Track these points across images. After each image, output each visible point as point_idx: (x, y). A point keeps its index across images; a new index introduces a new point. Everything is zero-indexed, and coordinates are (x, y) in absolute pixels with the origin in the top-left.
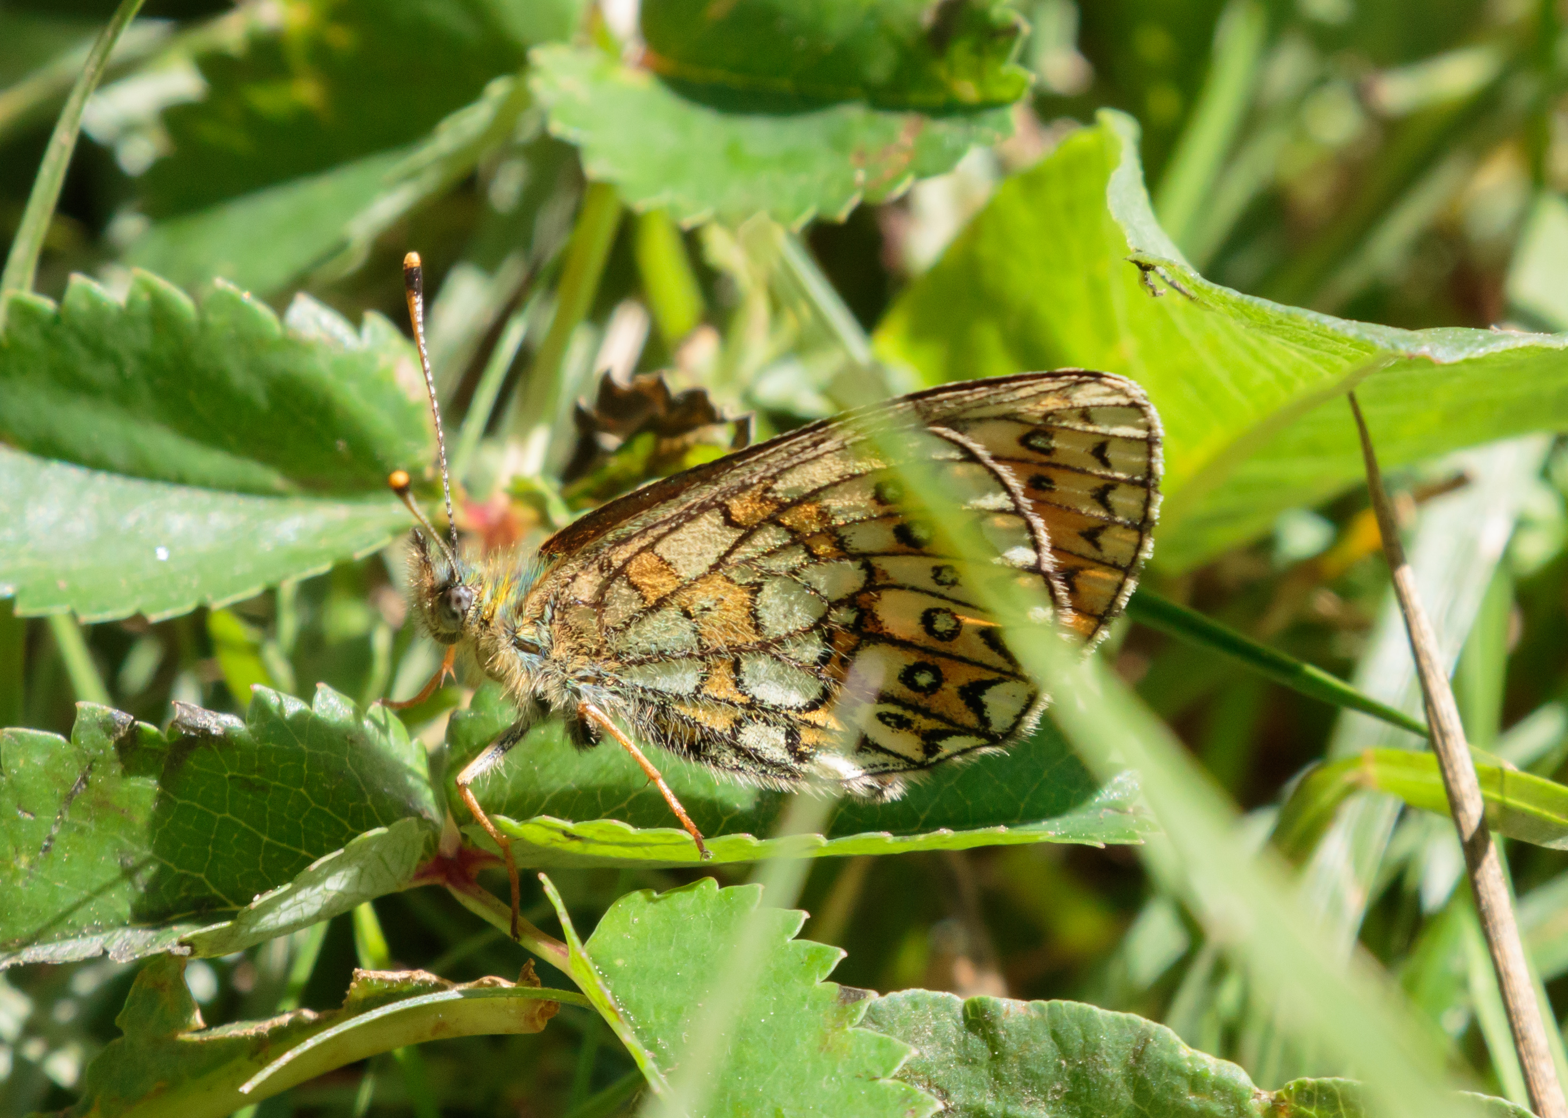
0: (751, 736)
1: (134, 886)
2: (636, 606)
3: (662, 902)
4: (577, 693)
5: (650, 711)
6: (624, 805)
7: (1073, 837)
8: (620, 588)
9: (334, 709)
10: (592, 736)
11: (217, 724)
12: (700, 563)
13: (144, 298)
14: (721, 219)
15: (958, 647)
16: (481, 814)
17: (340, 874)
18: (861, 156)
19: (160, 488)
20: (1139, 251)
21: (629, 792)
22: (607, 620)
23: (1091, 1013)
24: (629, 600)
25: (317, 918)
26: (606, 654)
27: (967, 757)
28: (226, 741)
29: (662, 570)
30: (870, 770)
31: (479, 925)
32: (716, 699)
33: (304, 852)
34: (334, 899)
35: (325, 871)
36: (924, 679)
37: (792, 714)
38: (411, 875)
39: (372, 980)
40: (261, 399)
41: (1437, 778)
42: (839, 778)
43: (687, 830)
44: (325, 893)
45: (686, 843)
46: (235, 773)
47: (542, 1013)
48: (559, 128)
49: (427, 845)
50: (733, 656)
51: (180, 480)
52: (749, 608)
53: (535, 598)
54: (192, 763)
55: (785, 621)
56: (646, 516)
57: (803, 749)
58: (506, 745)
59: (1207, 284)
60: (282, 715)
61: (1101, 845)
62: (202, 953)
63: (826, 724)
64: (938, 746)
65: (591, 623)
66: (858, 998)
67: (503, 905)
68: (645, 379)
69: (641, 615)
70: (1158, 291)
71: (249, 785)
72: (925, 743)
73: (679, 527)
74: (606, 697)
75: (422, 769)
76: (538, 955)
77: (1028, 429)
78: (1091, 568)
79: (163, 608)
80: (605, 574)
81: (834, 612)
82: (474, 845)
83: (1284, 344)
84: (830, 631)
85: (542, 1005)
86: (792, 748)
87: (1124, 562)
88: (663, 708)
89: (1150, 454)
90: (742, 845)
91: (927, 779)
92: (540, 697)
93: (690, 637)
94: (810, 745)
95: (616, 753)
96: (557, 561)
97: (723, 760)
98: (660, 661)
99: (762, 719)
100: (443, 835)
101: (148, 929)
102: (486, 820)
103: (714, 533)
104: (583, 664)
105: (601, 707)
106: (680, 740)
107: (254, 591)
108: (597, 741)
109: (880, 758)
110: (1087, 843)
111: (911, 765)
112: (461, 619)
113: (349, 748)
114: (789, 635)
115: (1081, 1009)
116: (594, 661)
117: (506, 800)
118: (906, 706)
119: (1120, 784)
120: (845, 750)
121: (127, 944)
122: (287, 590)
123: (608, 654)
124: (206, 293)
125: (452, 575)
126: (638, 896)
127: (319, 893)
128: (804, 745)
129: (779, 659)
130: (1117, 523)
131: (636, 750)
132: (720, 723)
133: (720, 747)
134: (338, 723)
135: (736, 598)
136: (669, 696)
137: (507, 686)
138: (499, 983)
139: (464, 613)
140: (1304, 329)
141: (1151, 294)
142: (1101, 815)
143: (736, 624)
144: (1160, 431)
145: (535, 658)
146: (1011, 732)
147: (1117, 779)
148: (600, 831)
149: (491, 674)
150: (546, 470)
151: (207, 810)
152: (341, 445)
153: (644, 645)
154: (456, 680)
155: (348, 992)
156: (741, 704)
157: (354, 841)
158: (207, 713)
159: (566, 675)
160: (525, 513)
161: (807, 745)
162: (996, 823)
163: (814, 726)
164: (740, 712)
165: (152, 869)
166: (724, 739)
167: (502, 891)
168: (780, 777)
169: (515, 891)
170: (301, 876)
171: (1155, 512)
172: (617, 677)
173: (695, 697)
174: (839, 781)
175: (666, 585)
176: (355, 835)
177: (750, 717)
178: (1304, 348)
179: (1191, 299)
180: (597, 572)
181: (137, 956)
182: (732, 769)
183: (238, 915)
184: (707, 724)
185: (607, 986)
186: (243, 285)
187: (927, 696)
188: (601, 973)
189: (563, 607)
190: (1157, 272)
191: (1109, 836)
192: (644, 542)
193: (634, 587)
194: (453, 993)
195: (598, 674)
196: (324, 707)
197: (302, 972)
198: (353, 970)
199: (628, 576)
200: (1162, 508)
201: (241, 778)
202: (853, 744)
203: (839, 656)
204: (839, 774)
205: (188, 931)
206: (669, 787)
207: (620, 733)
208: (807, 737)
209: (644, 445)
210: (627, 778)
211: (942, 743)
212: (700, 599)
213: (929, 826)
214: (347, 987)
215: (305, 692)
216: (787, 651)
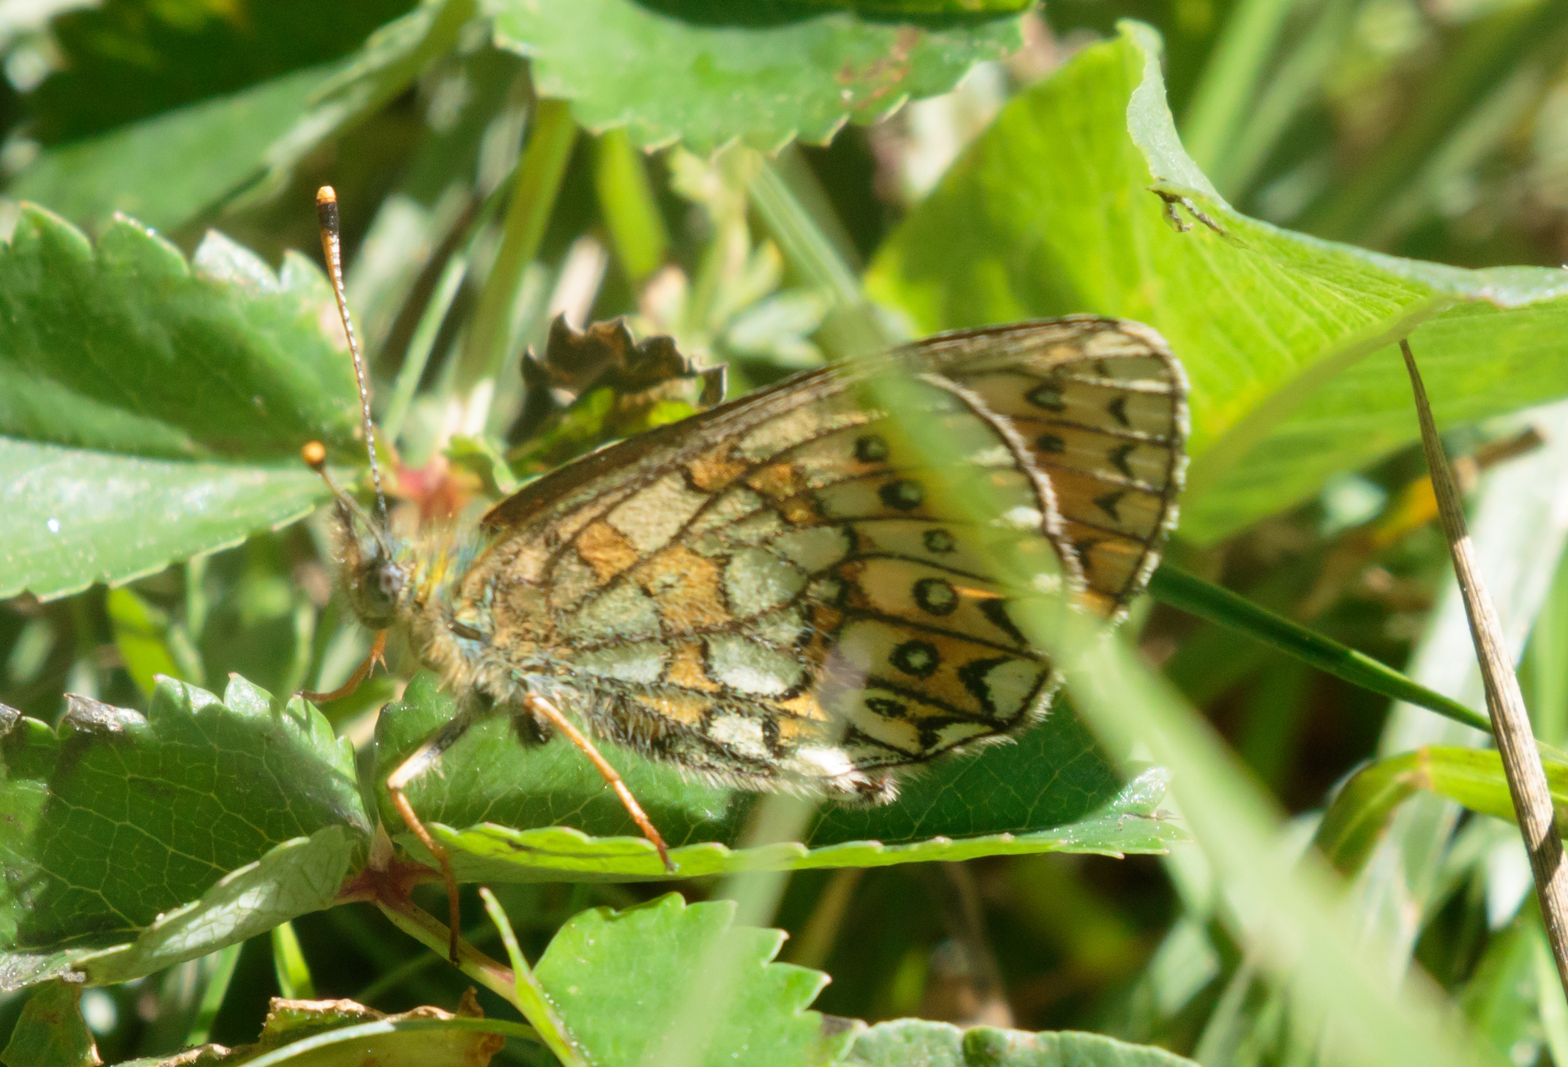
0: (723, 729)
1: (22, 904)
2: (588, 584)
3: (622, 921)
4: (524, 684)
5: (607, 704)
6: (578, 811)
7: (1088, 846)
8: (570, 565)
9: (248, 703)
10: (541, 733)
11: (115, 719)
12: (659, 534)
13: (34, 234)
14: (689, 145)
15: (957, 623)
16: (415, 822)
17: (255, 890)
18: (848, 72)
19: (51, 450)
20: (1163, 180)
21: (584, 797)
22: (556, 601)
23: (1107, 1048)
24: (580, 578)
25: (229, 940)
26: (554, 639)
27: (969, 747)
28: (125, 739)
29: (616, 542)
30: (861, 765)
31: (415, 948)
32: (681, 688)
33: (214, 865)
34: (249, 918)
35: (238, 887)
36: (918, 660)
37: (769, 703)
38: (337, 892)
39: (291, 1011)
40: (166, 349)
41: (1502, 779)
42: (823, 774)
43: (650, 839)
44: (238, 912)
45: (648, 853)
46: (136, 776)
47: (486, 1048)
48: (503, 40)
49: (355, 858)
50: (701, 638)
51: (74, 441)
52: (717, 583)
53: (476, 577)
54: (87, 763)
55: (757, 597)
56: (601, 483)
57: (782, 742)
58: (443, 743)
59: (1239, 217)
60: (189, 710)
61: (1120, 855)
62: (99, 980)
63: (809, 714)
64: (936, 735)
65: (537, 605)
66: (842, 1029)
67: (440, 925)
68: (602, 326)
69: (594, 595)
70: (1185, 225)
71: (151, 788)
72: (921, 733)
73: (634, 494)
74: (557, 689)
75: (348, 770)
76: (479, 981)
77: (1035, 384)
78: (1108, 540)
79: (56, 588)
80: (552, 549)
81: (813, 586)
82: (408, 856)
83: (1328, 286)
84: (810, 608)
85: (484, 1039)
86: (771, 742)
87: (1145, 534)
88: (621, 699)
89: (1174, 410)
90: (712, 856)
91: (923, 773)
92: (482, 689)
93: (650, 617)
94: (791, 737)
95: (568, 752)
96: (501, 535)
97: (692, 757)
98: (617, 645)
99: (735, 709)
100: (372, 847)
101: (37, 953)
102: (421, 829)
103: (675, 499)
104: (529, 652)
105: (551, 700)
106: (642, 735)
107: (159, 567)
108: (548, 738)
109: (870, 751)
110: (1104, 852)
111: (907, 758)
112: (391, 601)
113: (266, 747)
114: (764, 613)
115: (1096, 1043)
116: (542, 648)
117: (443, 806)
118: (899, 690)
119: (1143, 785)
120: (831, 741)
121: (14, 970)
122: (197, 566)
123: (558, 640)
124: (104, 228)
125: (381, 552)
126: (593, 914)
127: (231, 912)
128: (784, 738)
129: (752, 641)
130: (1135, 489)
131: (590, 747)
132: (686, 715)
133: (688, 742)
134: (253, 719)
135: (700, 572)
136: (629, 686)
137: (445, 676)
138: (435, 1014)
139: (395, 595)
140: (1349, 268)
141: (1176, 229)
142: (1120, 821)
143: (703, 602)
144: (1185, 384)
145: (476, 645)
146: (1019, 717)
147: (1137, 780)
148: (551, 841)
149: (426, 664)
150: (489, 429)
151: (106, 818)
152: (258, 401)
153: (598, 627)
154: (386, 669)
155: (264, 1025)
156: (711, 693)
157: (271, 853)
158: (103, 707)
159: (511, 665)
160: (467, 479)
161: (787, 738)
162: (1000, 831)
163: (794, 716)
164: (710, 703)
165: (43, 885)
166: (692, 733)
167: (439, 909)
168: (757, 775)
169: (455, 910)
170: (211, 893)
171: (1180, 476)
172: (569, 665)
173: (659, 687)
174: (823, 780)
175: (621, 559)
176: (272, 846)
177: (722, 708)
178: (1350, 290)
179: (1222, 234)
180: (543, 547)
181: (25, 983)
182: (703, 768)
183: (140, 937)
184: (673, 717)
185: (559, 1017)
186: (147, 221)
187: (921, 679)
188: (551, 1002)
189: (506, 587)
190: (1184, 204)
191: (1130, 845)
192: (596, 512)
193: (585, 562)
194: (384, 1025)
195: (548, 663)
196: (237, 701)
197: (214, 1000)
198: (269, 999)
199: (578, 550)
200: (1190, 472)
201: (142, 780)
202: (840, 736)
203: (820, 634)
204: (823, 770)
205: (82, 955)
206: (629, 790)
207: (573, 730)
208: (786, 729)
209: (601, 401)
210: (581, 781)
211: (941, 732)
212: (660, 575)
213: (925, 833)
214: (264, 1019)
215: (216, 683)
216: (761, 631)
